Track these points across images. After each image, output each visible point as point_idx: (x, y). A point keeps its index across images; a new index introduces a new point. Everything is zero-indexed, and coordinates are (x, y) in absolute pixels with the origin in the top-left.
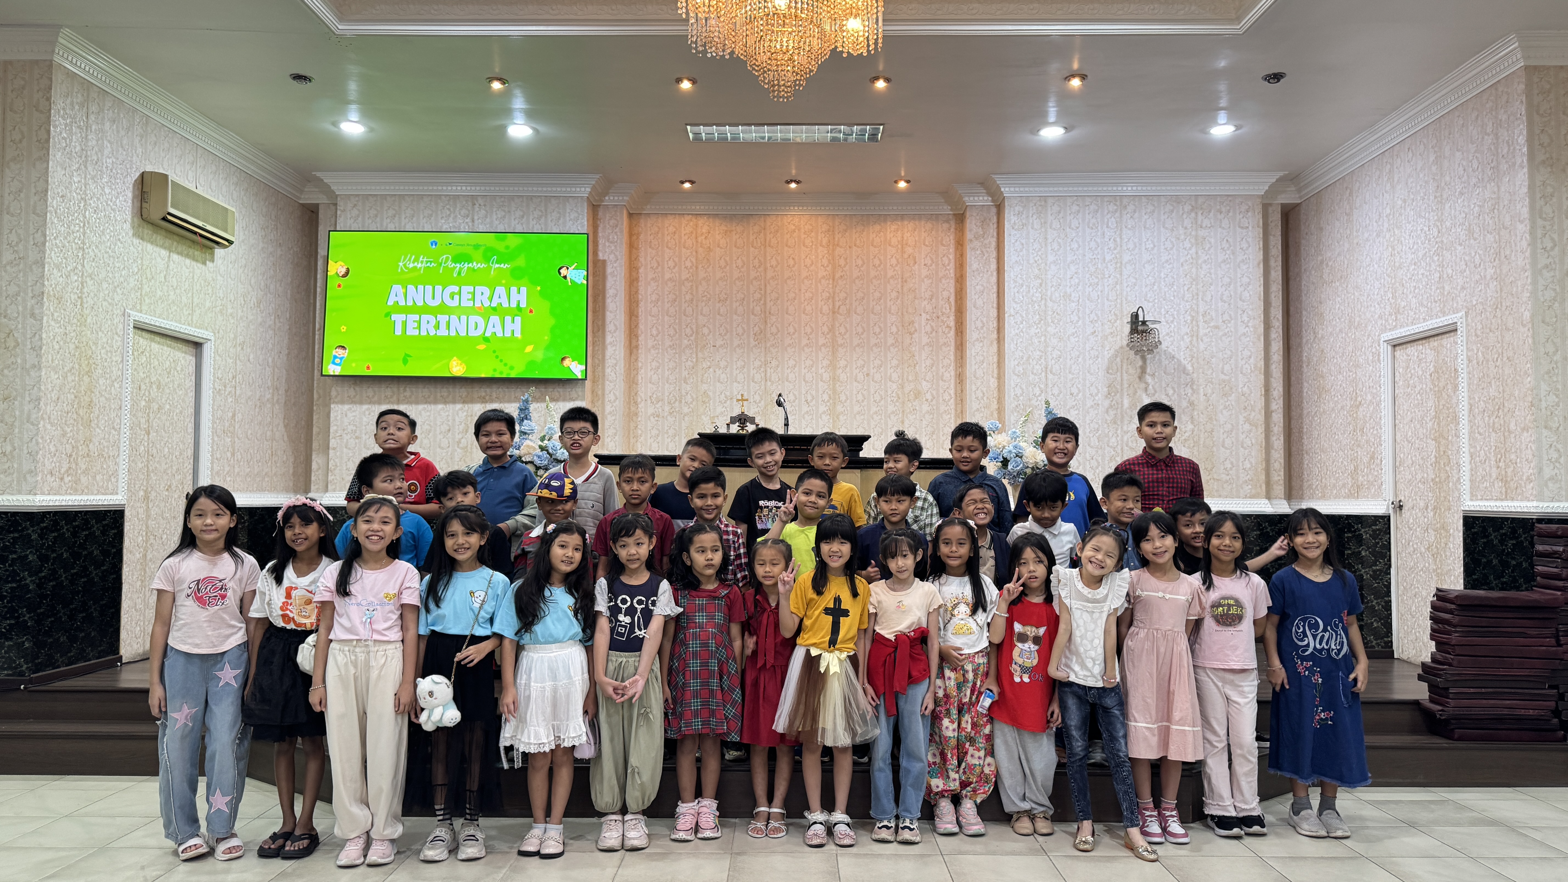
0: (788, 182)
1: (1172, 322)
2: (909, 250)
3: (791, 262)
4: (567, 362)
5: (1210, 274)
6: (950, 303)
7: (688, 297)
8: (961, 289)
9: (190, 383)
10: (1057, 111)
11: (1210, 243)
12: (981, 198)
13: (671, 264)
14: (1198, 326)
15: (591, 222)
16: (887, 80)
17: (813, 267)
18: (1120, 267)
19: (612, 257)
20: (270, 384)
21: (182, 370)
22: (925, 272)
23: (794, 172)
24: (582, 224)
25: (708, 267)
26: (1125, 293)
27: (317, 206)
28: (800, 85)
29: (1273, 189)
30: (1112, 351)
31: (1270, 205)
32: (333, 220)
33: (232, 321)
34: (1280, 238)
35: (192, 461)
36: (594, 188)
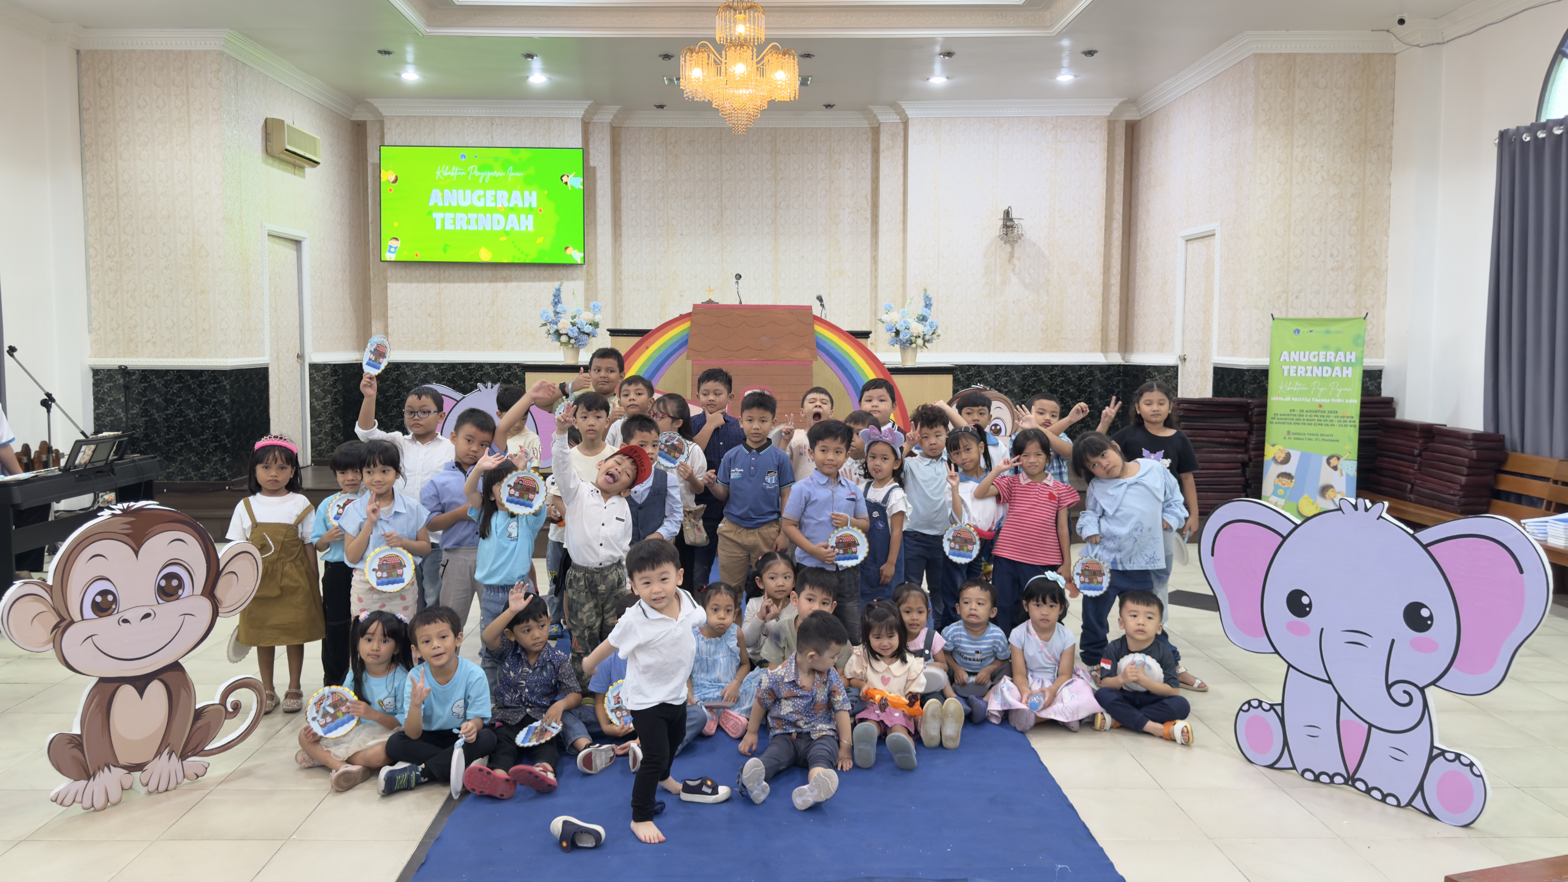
1: (1035, 217)
2: (836, 157)
4: (569, 250)
5: (1066, 178)
6: (867, 199)
7: (660, 195)
8: (876, 189)
10: (941, 68)
11: (1066, 154)
12: (891, 117)
13: (647, 168)
14: (1054, 220)
15: (584, 139)
19: (600, 164)
21: (290, 262)
22: (847, 174)
24: (578, 140)
25: (676, 170)
26: (999, 195)
27: (364, 123)
29: (1117, 111)
30: (989, 241)
31: (1117, 121)
32: (381, 136)
33: (318, 222)
34: (1123, 148)
35: (299, 329)
36: (587, 111)
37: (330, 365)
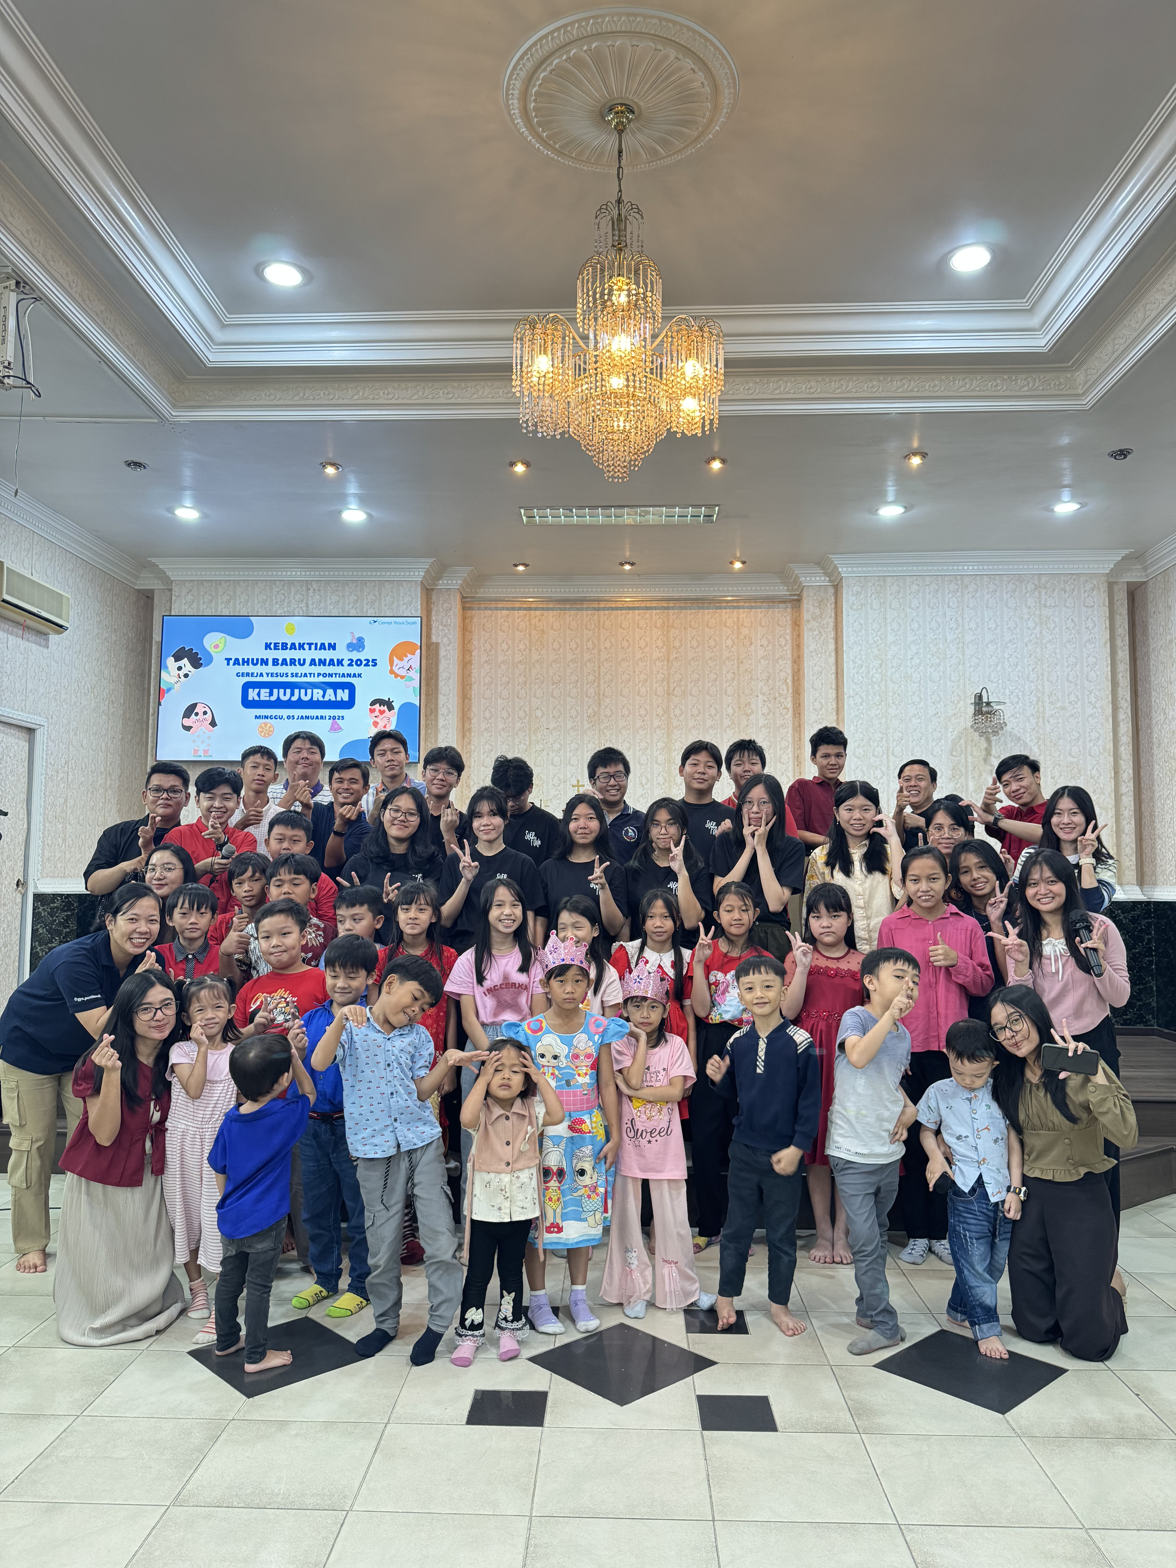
0: (622, 564)
1: (1017, 703)
2: (745, 631)
3: (625, 644)
5: (1056, 654)
6: (787, 684)
7: (521, 679)
8: (799, 670)
9: (24, 770)
10: (896, 490)
11: (1055, 622)
12: (818, 578)
13: (505, 646)
14: (1044, 707)
15: (425, 606)
16: (723, 461)
17: (648, 649)
18: (963, 647)
19: (445, 640)
20: (103, 770)
21: (15, 756)
22: (761, 653)
23: (628, 554)
24: (417, 607)
25: (542, 649)
26: (968, 674)
27: (152, 591)
28: (635, 466)
29: (1120, 567)
30: (956, 733)
31: (1116, 583)
32: (168, 605)
33: (65, 707)
34: (1126, 617)
35: (23, 848)
36: (427, 572)
37: (61, 895)
